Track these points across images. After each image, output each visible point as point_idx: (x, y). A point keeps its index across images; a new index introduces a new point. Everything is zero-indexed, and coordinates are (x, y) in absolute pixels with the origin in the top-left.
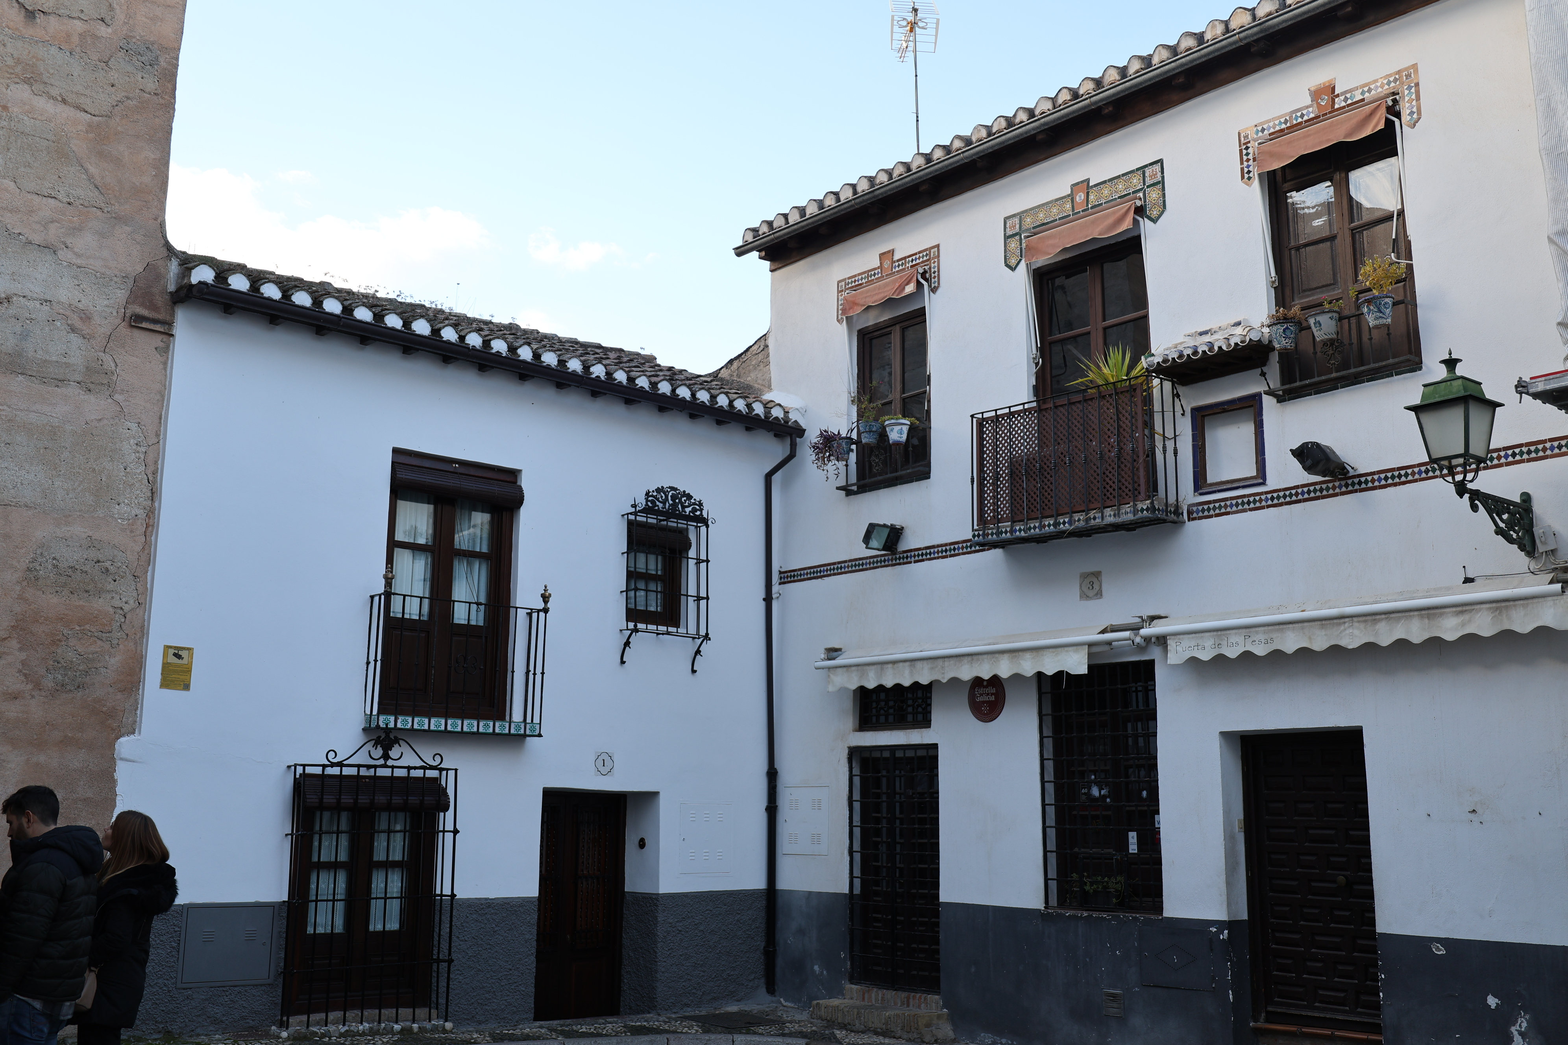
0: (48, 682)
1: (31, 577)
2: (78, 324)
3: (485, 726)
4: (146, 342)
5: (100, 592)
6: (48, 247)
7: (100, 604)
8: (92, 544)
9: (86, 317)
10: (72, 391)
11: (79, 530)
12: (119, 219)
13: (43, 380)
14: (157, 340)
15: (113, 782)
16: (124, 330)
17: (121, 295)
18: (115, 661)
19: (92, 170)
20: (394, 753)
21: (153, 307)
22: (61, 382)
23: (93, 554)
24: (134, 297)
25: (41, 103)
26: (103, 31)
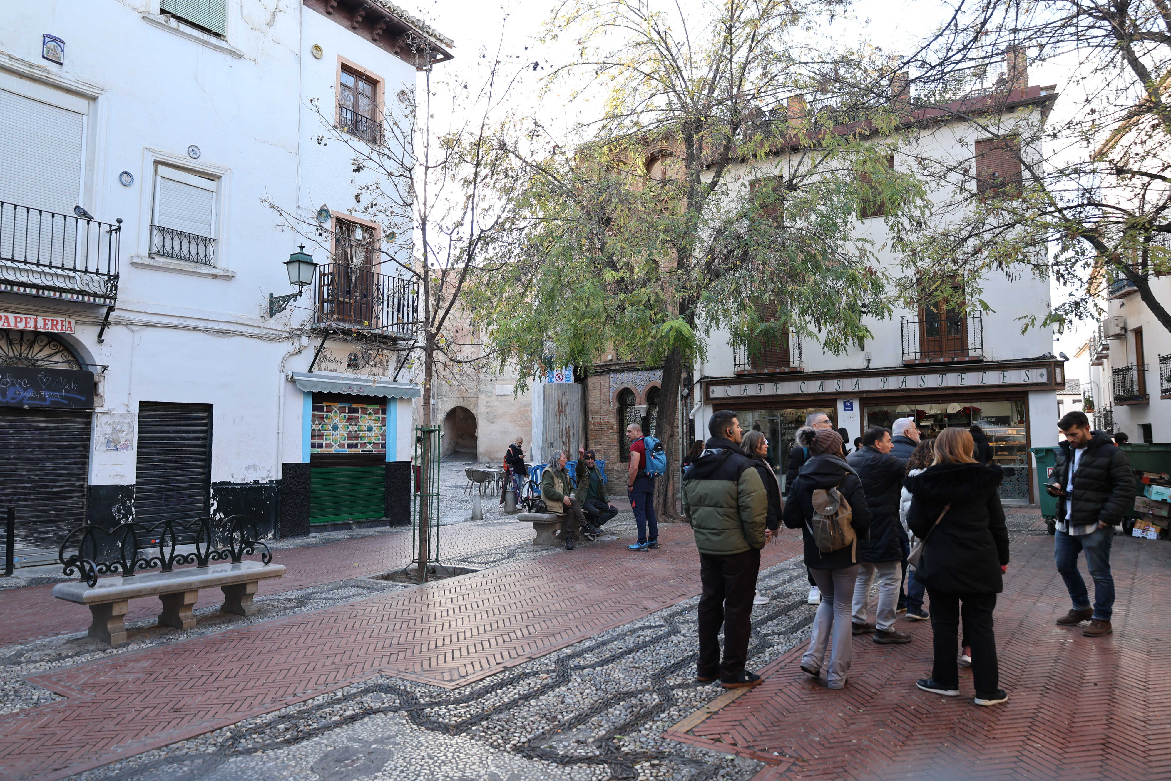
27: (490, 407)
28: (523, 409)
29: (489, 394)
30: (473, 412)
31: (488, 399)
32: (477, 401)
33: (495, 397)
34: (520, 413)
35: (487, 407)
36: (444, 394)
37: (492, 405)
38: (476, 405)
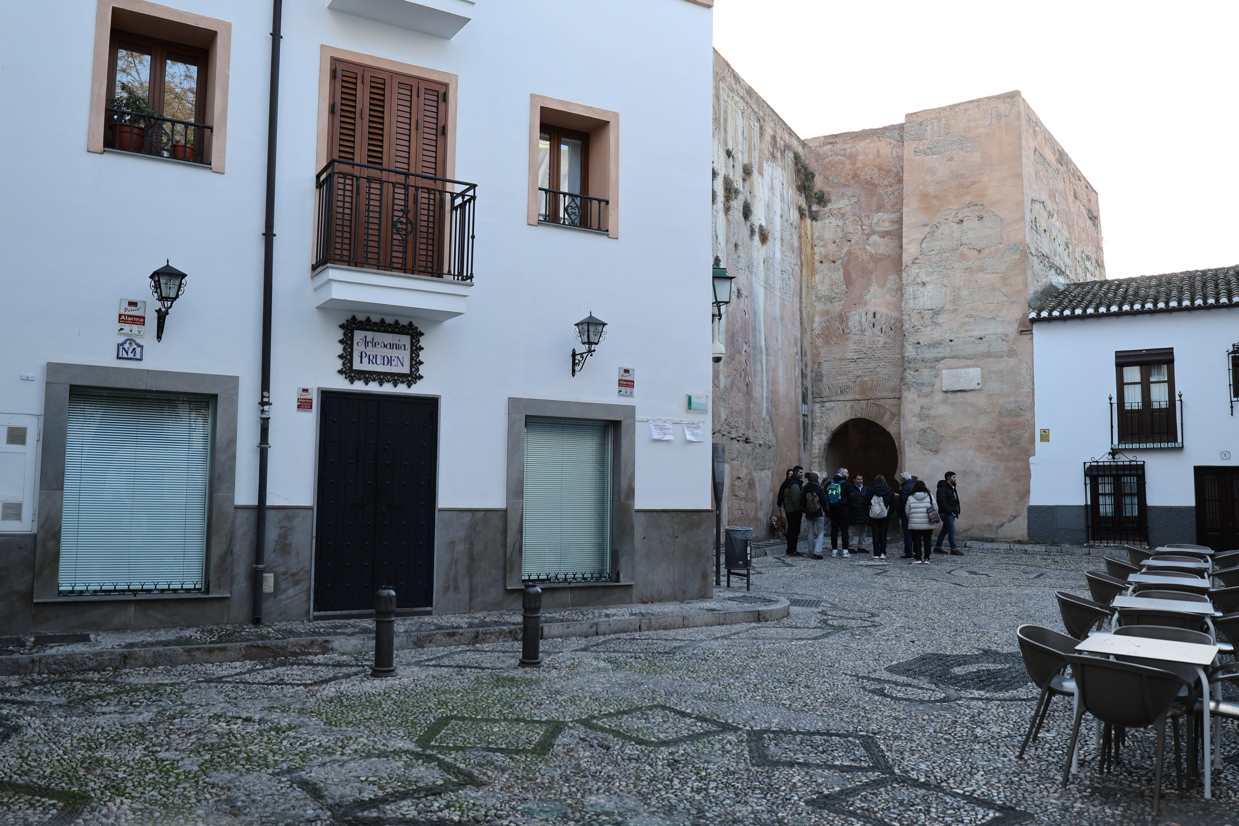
0: (1008, 443)
1: (1000, 414)
2: (1004, 338)
3: (1171, 445)
4: (1025, 338)
5: (1020, 416)
6: (994, 318)
7: (1021, 419)
8: (1017, 402)
9: (1007, 335)
10: (1006, 358)
11: (1012, 399)
12: (1013, 303)
13: (996, 357)
14: (1029, 336)
15: (1030, 470)
16: (1019, 336)
17: (1016, 326)
18: (1027, 435)
19: (1003, 290)
20: (1117, 456)
21: (1026, 327)
22: (1002, 356)
23: (1017, 405)
24: (1020, 326)
25: (987, 276)
26: (1001, 246)
27: (928, 417)
28: (1007, 420)
29: (926, 390)
30: (891, 429)
31: (924, 401)
32: (899, 406)
33: (938, 397)
34: (999, 429)
35: (922, 417)
36: (826, 393)
37: (932, 413)
38: (897, 415)
